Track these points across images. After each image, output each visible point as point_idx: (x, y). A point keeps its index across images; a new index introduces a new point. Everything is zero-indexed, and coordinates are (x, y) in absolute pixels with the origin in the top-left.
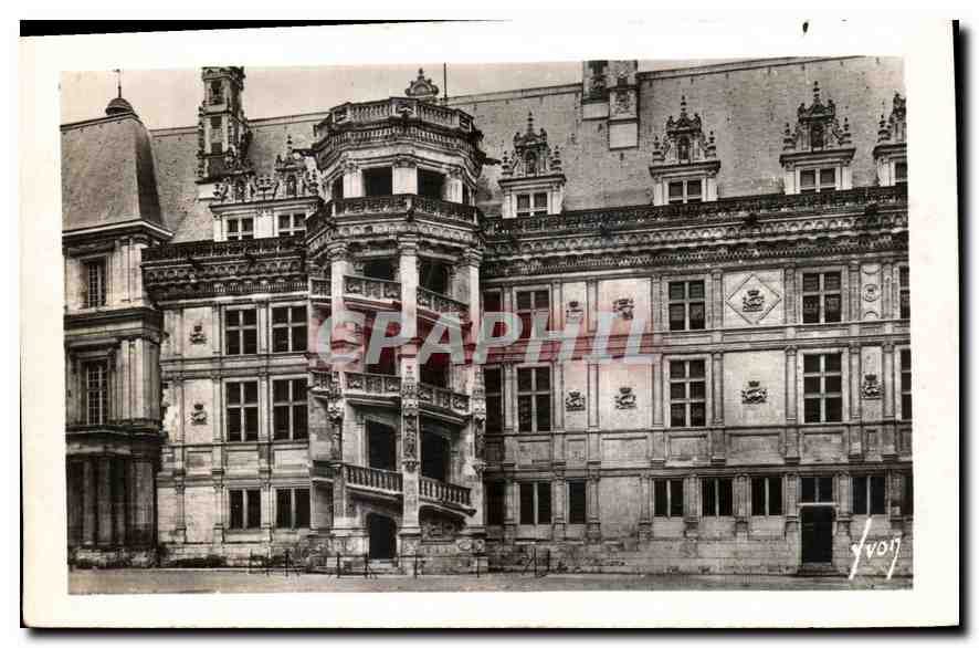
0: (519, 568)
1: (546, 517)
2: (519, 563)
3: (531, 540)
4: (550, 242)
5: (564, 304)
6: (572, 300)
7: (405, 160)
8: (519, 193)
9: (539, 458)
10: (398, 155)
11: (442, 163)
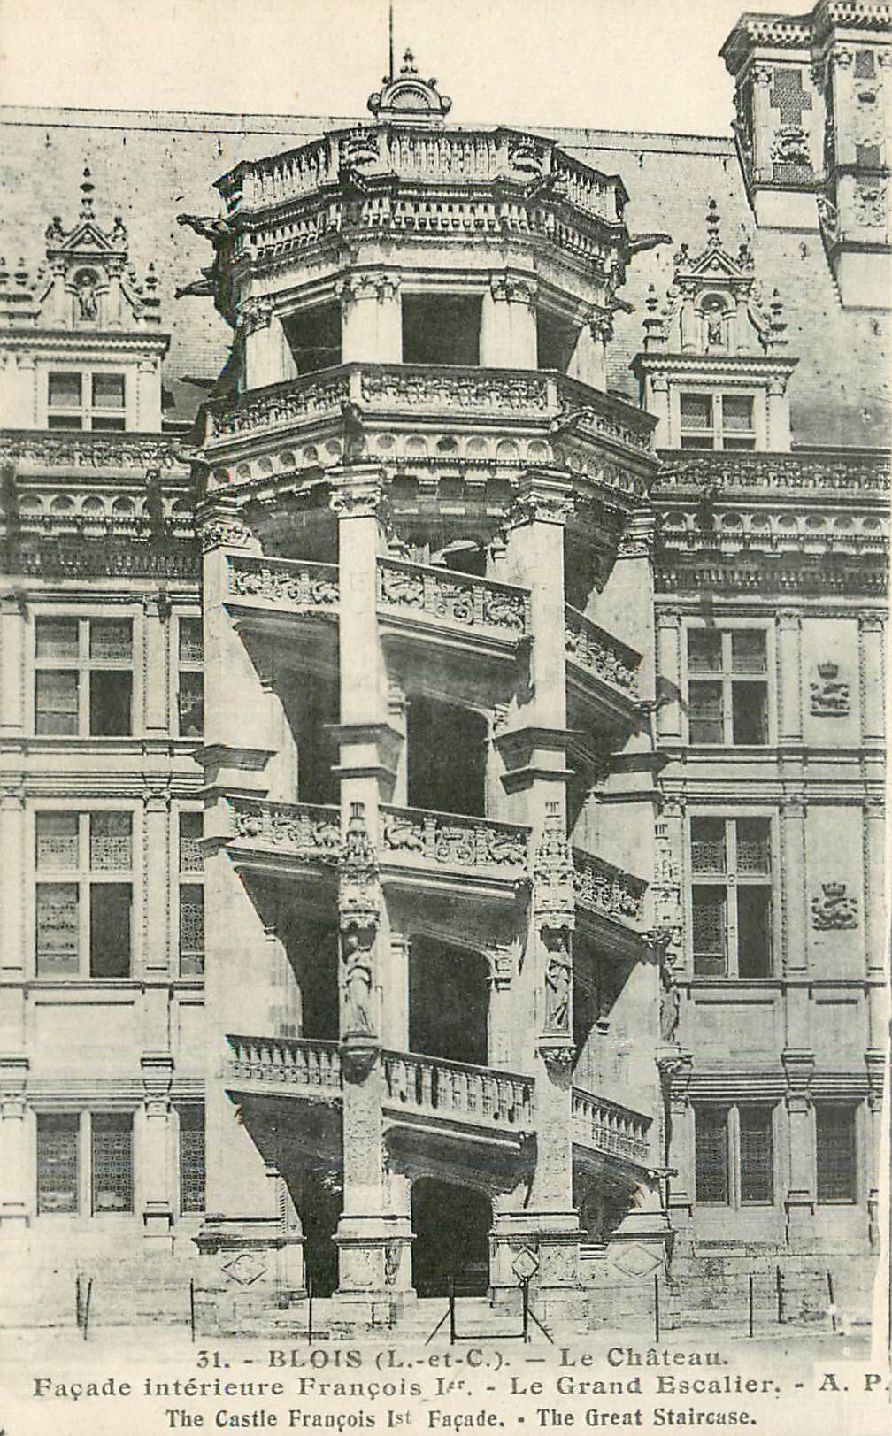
0: (707, 1315)
1: (758, 1187)
2: (707, 1304)
3: (732, 1245)
4: (788, 519)
5: (805, 670)
6: (823, 661)
7: (522, 287)
8: (686, 390)
9: (748, 1044)
10: (507, 270)
11: (579, 301)
